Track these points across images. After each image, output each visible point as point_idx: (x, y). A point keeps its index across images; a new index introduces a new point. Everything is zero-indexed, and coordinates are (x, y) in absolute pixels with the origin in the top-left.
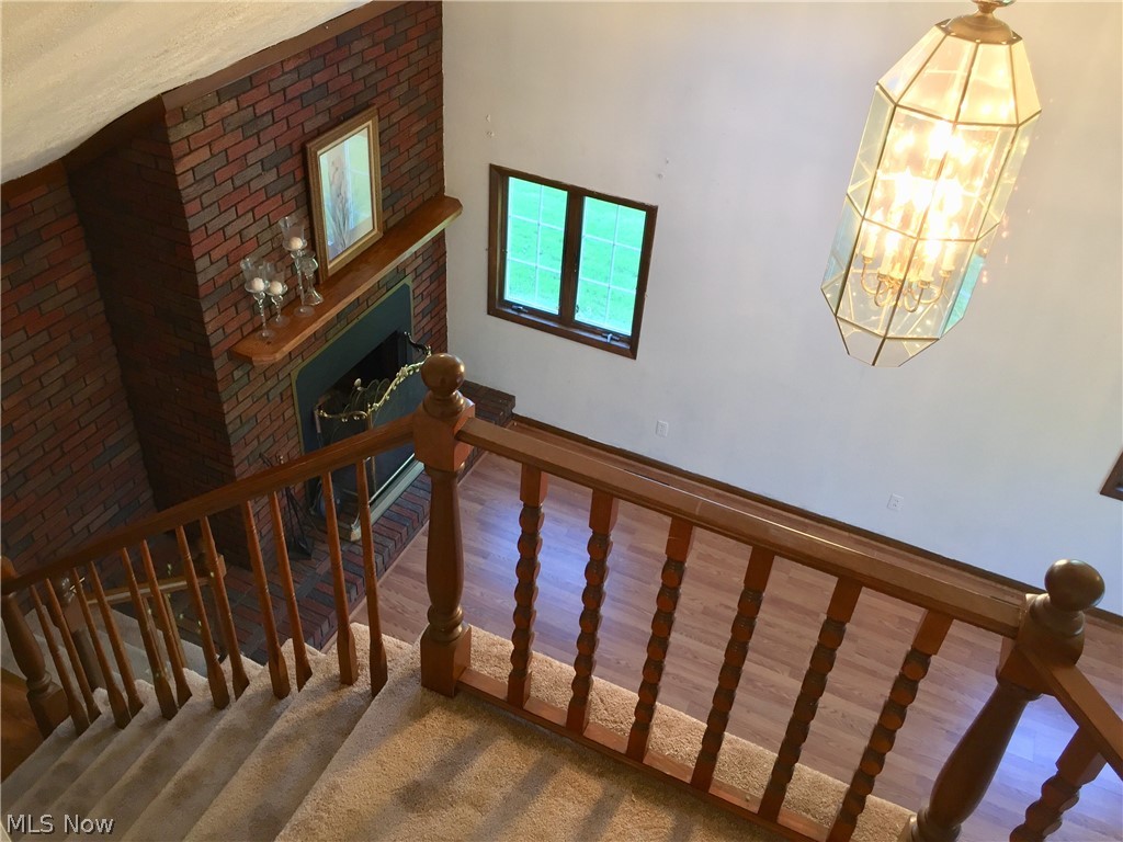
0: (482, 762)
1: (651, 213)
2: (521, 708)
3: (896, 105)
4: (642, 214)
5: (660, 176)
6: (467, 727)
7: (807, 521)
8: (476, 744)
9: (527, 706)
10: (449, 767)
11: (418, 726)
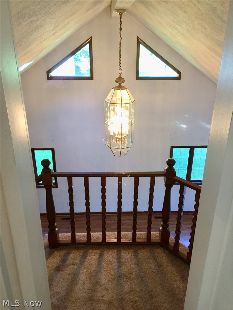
0: (71, 256)
1: (53, 150)
2: (76, 243)
3: (110, 103)
4: (50, 151)
5: (53, 141)
6: (64, 252)
7: (110, 214)
8: (68, 254)
9: (76, 242)
10: (64, 260)
11: (52, 256)
